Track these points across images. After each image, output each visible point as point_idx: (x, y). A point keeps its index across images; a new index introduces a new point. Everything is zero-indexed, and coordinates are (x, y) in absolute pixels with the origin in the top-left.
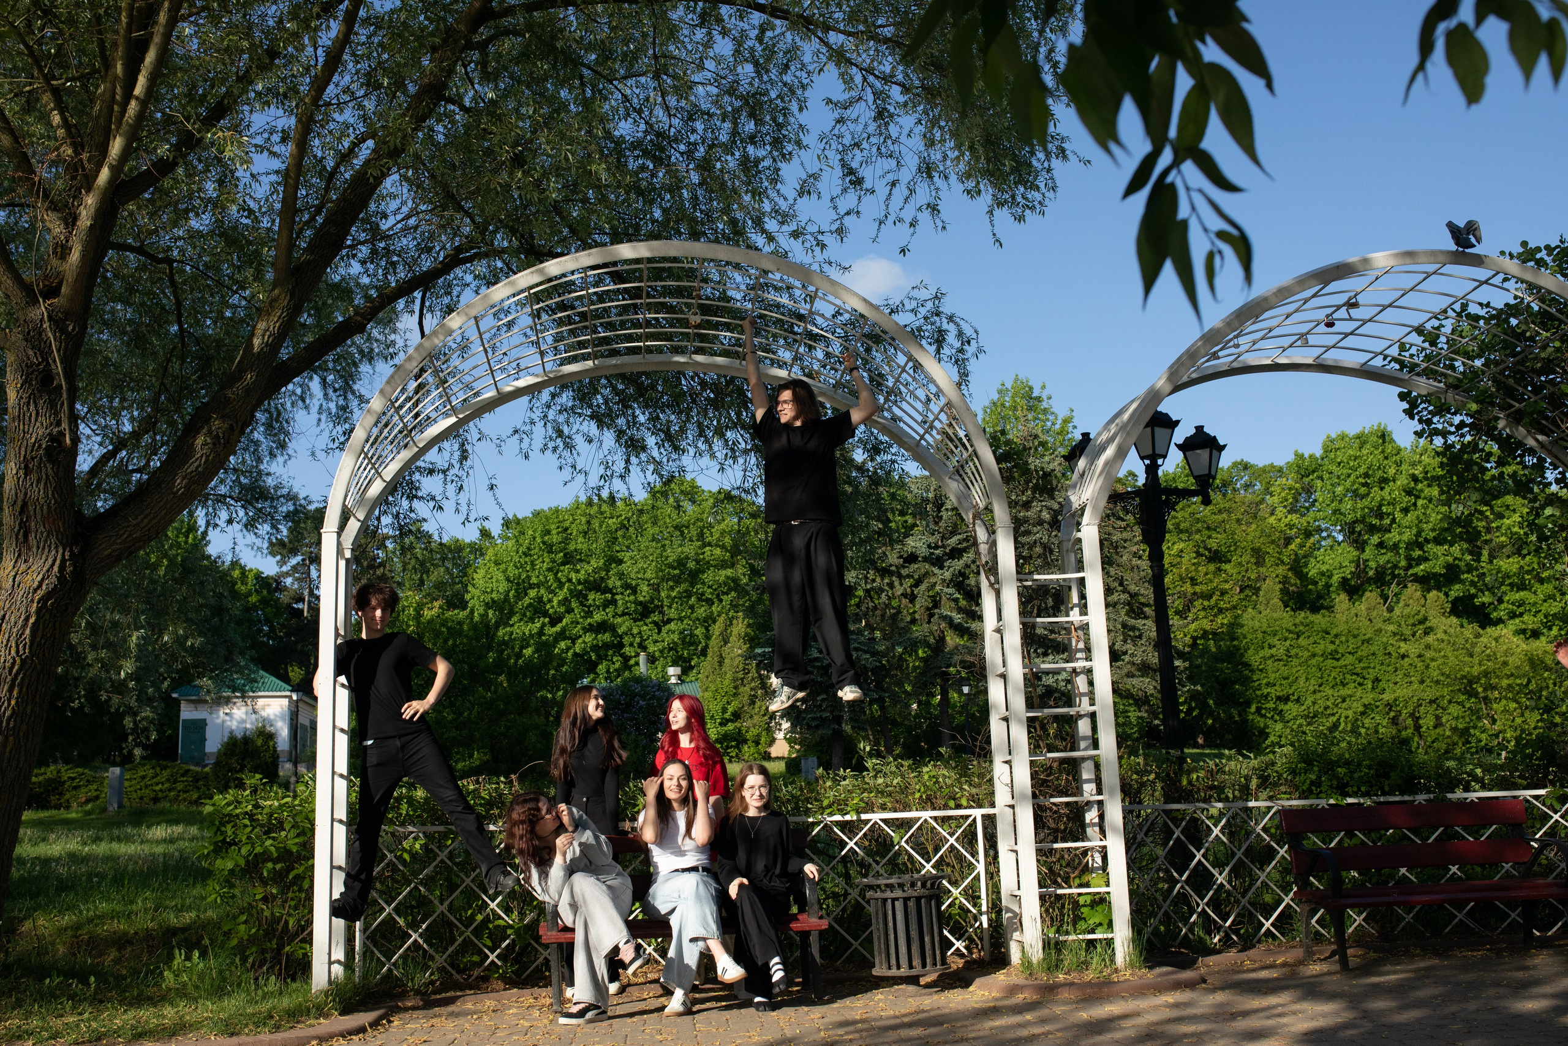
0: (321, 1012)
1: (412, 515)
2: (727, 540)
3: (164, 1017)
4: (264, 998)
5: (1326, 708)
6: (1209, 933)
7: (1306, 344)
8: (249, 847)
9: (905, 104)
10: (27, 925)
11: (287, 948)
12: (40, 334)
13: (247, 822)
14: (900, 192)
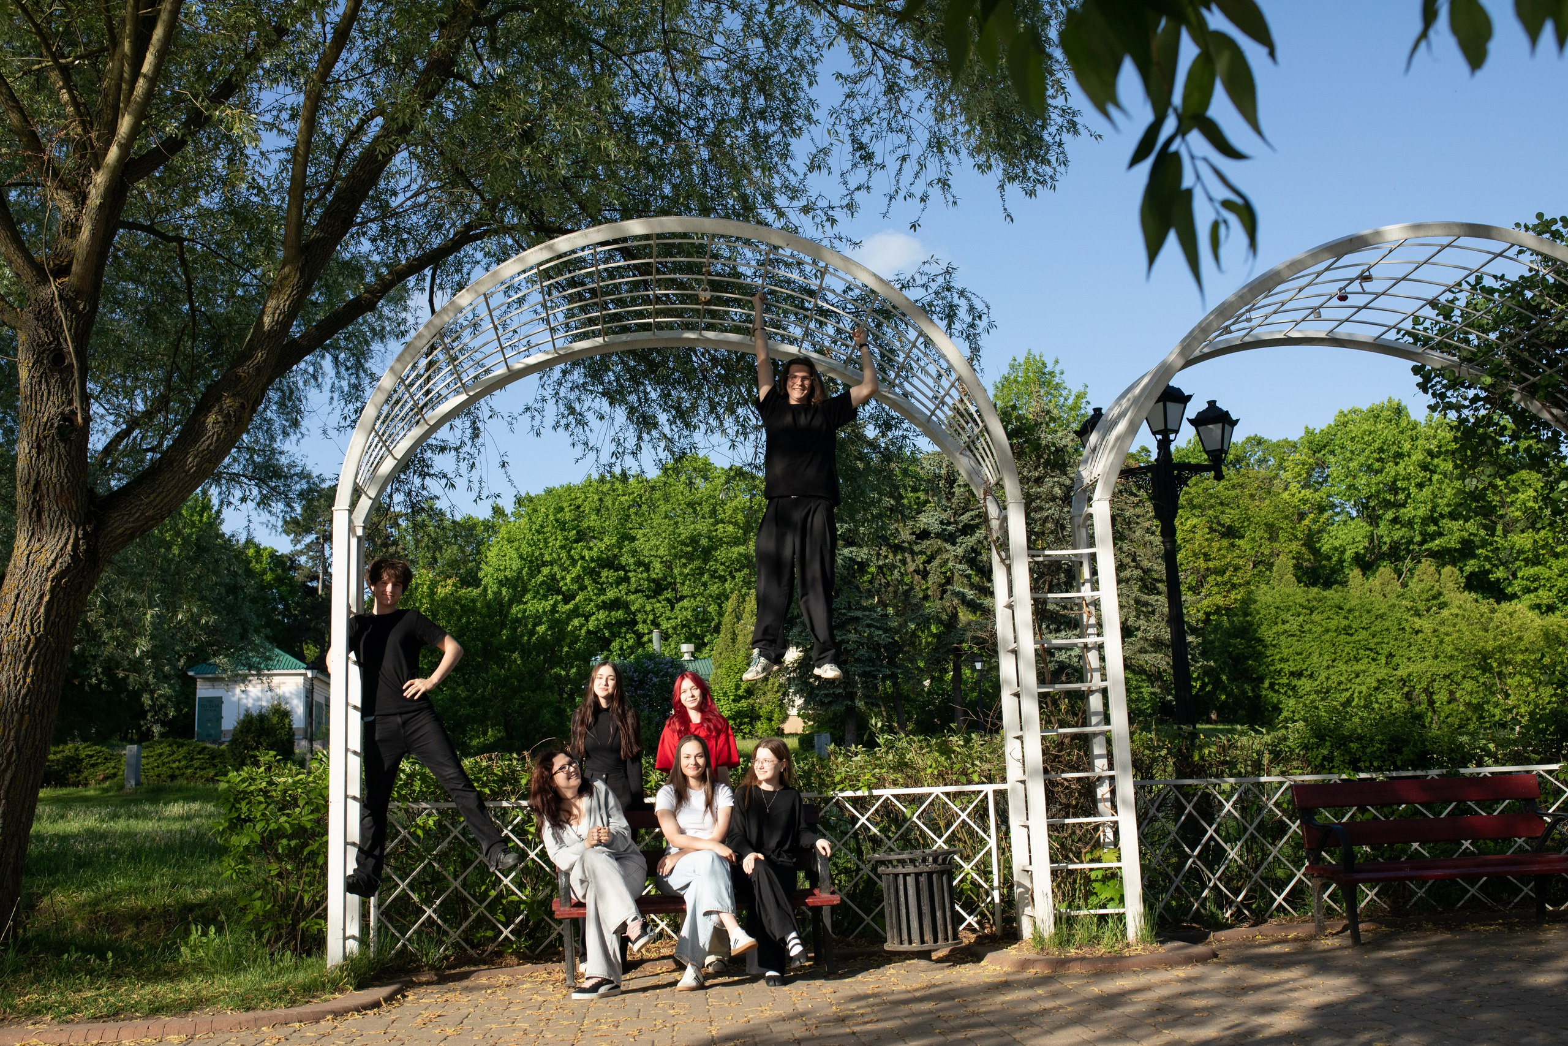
0: (336, 987)
1: (425, 493)
2: (740, 517)
3: (181, 992)
4: (279, 973)
5: (1340, 683)
6: (1221, 907)
7: (1319, 317)
8: (263, 823)
9: (916, 79)
10: (46, 901)
11: (302, 924)
12: (51, 313)
13: (262, 799)
14: (910, 167)
